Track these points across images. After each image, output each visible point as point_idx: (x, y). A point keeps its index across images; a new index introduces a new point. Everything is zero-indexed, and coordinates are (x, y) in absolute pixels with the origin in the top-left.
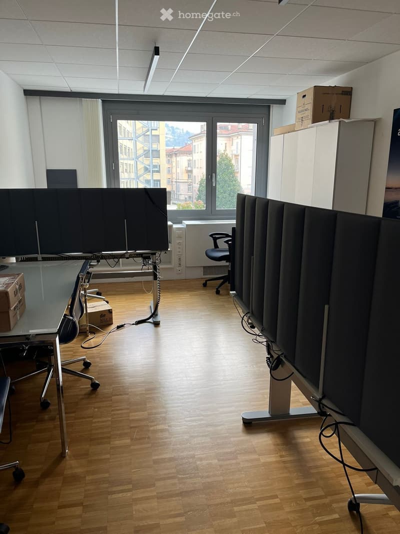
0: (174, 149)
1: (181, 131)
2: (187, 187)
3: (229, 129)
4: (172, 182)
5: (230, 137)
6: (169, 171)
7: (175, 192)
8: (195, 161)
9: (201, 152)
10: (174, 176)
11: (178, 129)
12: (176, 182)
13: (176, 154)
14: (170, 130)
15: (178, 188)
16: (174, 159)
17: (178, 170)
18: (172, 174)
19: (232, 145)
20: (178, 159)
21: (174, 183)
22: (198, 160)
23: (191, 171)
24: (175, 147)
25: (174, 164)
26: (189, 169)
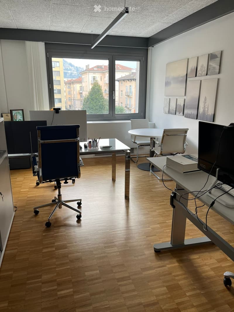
0: (72, 80)
1: (82, 70)
2: (80, 103)
3: (103, 68)
4: (71, 99)
5: (103, 73)
6: (70, 93)
7: (73, 106)
8: (83, 87)
9: (86, 82)
10: (73, 96)
11: (80, 68)
12: (74, 100)
13: (73, 83)
14: (75, 69)
15: (74, 103)
16: (72, 86)
17: (75, 93)
18: (71, 95)
19: (105, 78)
20: (74, 86)
21: (72, 100)
22: (85, 86)
23: (81, 93)
24: (73, 79)
25: (72, 89)
26: (81, 92)
